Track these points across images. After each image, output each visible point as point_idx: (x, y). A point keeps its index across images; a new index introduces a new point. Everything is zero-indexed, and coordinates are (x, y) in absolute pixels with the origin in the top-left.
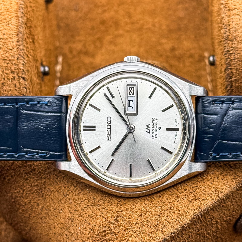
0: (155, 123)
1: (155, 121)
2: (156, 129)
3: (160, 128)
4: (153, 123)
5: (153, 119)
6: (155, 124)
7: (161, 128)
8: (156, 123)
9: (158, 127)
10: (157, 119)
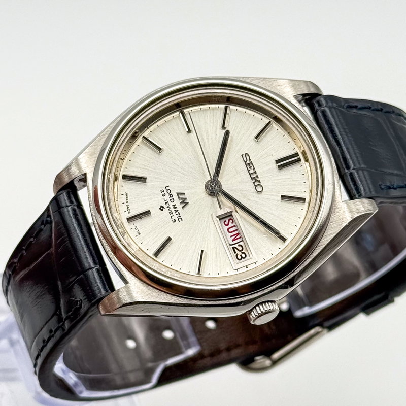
0: (174, 214)
1: (175, 217)
2: (168, 205)
3: (162, 208)
4: (177, 213)
5: (180, 220)
6: (174, 212)
7: (160, 209)
8: (172, 215)
9: (166, 209)
10: (174, 221)
